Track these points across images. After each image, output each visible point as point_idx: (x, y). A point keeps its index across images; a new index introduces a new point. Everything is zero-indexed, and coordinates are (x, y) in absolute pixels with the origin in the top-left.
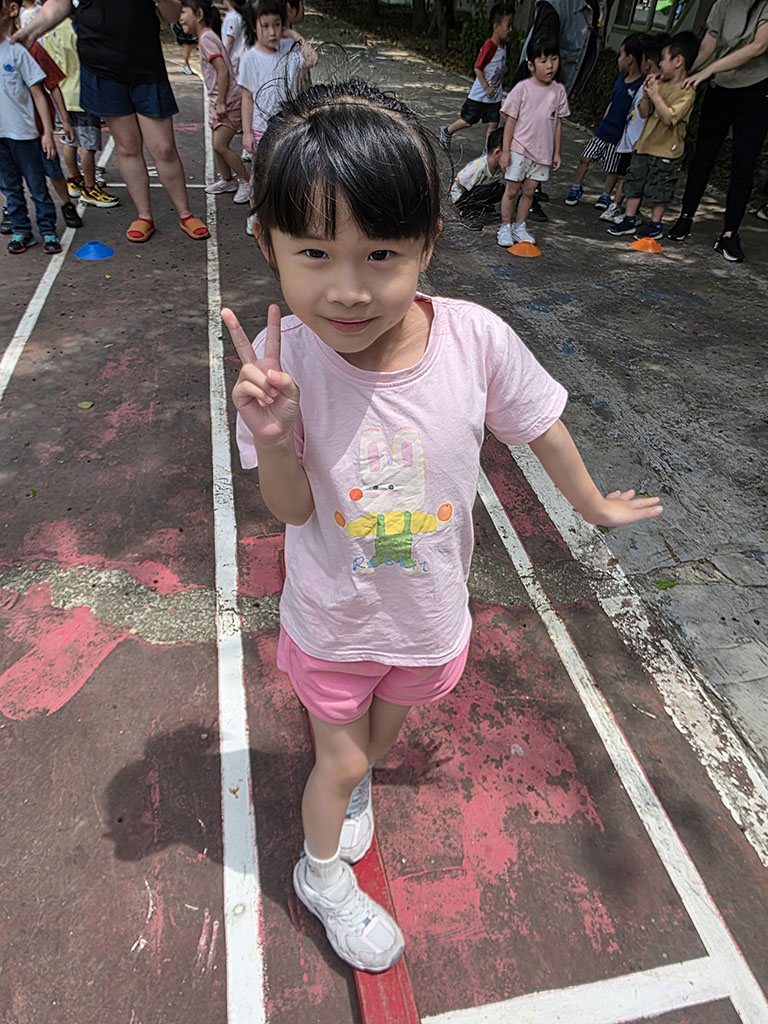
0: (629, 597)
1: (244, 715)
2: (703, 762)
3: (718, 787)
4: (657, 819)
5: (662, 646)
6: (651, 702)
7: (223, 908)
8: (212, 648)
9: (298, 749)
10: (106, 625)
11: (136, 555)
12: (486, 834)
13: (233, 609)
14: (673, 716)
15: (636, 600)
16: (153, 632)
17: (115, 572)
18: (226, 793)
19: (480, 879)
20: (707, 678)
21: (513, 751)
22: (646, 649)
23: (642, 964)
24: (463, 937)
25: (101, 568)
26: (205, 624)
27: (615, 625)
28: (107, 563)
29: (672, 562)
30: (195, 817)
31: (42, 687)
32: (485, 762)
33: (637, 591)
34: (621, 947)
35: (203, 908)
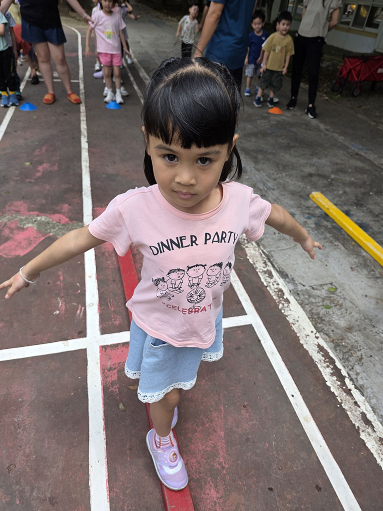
4: (237, 284)
6: (242, 255)
7: (85, 304)
9: (113, 266)
10: (41, 232)
11: (52, 212)
14: (250, 259)
16: (59, 234)
17: (44, 217)
18: (87, 277)
20: (265, 249)
25: (38, 216)
28: (40, 214)
30: (76, 283)
31: (17, 249)
35: (78, 304)
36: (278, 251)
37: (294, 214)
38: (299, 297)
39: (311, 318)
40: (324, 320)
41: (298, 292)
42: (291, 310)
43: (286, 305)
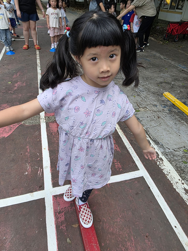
1: (46, 136)
7: (43, 167)
8: (39, 125)
13: (44, 119)
18: (43, 149)
23: (126, 172)
26: (38, 121)
29: (138, 108)
30: (37, 153)
31: (3, 133)
35: (39, 167)
36: (151, 128)
37: (156, 105)
38: (168, 156)
39: (177, 170)
40: (184, 171)
41: (167, 153)
42: (164, 166)
43: (161, 162)
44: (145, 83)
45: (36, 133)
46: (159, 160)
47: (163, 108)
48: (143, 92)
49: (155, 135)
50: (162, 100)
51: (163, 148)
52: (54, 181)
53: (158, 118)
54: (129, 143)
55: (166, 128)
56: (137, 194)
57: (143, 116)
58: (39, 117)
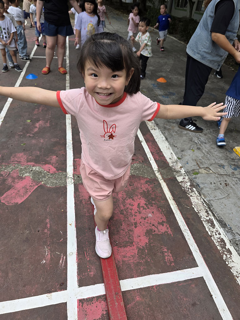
0: (185, 177)
1: (74, 205)
2: (202, 219)
3: (205, 226)
4: (188, 233)
5: (193, 190)
6: (188, 204)
7: (67, 253)
8: (65, 188)
9: (89, 214)
10: (35, 181)
11: (44, 163)
12: (140, 236)
13: (72, 178)
14: (195, 208)
15: (187, 178)
16: (48, 183)
17: (38, 167)
18: (68, 225)
19: (137, 247)
20: (205, 198)
21: (149, 216)
22: (188, 190)
23: (180, 268)
24: (132, 261)
25: (34, 166)
26: (63, 181)
27: (180, 184)
28: (35, 165)
29: (198, 168)
30: (59, 231)
31: (16, 197)
32: (141, 218)
33: (187, 175)
34: (175, 265)
35: (61, 253)
36: (216, 200)
37: (223, 165)
42: (233, 262)
43: (229, 256)
44: (209, 131)
45: (60, 199)
46: (226, 253)
47: (233, 171)
48: (205, 144)
49: (221, 212)
50: (232, 158)
51: (232, 233)
52: (81, 276)
53: (225, 185)
54: (185, 223)
55: (237, 202)
56: (194, 305)
57: (204, 182)
58: (65, 175)
